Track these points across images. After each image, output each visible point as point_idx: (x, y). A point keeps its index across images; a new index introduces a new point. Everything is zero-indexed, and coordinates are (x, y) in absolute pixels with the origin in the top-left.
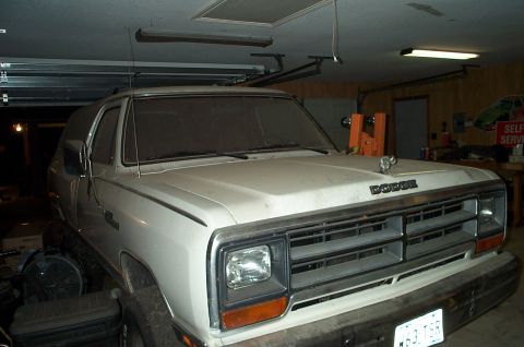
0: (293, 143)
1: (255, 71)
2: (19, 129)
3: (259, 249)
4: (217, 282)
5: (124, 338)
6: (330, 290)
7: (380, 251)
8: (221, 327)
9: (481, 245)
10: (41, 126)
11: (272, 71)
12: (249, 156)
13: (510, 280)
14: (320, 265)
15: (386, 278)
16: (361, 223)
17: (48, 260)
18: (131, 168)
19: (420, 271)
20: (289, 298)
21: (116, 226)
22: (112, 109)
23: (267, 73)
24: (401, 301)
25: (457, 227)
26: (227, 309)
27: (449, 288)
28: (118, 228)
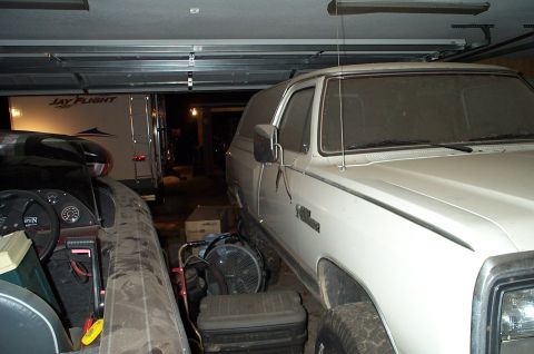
0: (526, 133)
1: (453, 46)
2: (194, 113)
10: (214, 110)
11: (475, 45)
12: (474, 148)
17: (228, 248)
18: (330, 158)
21: (316, 227)
22: (301, 90)
23: (468, 48)
28: (318, 229)
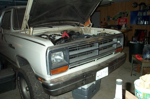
3: (60, 52)
4: (49, 62)
5: (18, 80)
6: (80, 63)
7: (92, 53)
8: (50, 75)
9: (117, 50)
12: (53, 27)
13: (124, 59)
14: (76, 57)
15: (94, 60)
16: (87, 45)
19: (102, 58)
20: (69, 66)
21: (14, 48)
24: (98, 65)
25: (111, 46)
26: (52, 69)
27: (109, 62)
28: (14, 49)
